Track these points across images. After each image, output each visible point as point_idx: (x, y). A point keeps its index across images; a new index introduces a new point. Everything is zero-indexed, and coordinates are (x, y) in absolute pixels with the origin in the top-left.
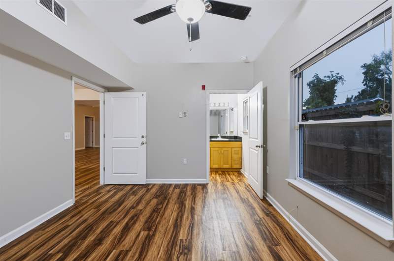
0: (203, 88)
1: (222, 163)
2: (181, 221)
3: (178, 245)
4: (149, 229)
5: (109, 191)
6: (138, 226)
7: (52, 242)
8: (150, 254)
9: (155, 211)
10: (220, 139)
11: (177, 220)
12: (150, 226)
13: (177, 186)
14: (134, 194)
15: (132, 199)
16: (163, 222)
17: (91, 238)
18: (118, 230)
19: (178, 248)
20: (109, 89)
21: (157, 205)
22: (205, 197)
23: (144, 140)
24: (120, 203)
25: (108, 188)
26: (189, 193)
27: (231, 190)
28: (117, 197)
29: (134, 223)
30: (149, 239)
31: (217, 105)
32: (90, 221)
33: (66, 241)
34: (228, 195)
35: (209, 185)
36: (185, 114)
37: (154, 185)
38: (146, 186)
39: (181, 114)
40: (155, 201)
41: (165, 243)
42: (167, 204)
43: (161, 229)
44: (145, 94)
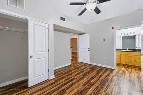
0: (113, 28)
1: (128, 62)
2: (94, 78)
3: (89, 83)
4: (84, 76)
5: (79, 64)
6: (81, 74)
7: (64, 71)
8: (81, 81)
9: (88, 72)
10: (127, 50)
11: (93, 77)
12: (84, 75)
13: (100, 67)
14: (85, 66)
15: (84, 67)
16: (89, 76)
17: (70, 73)
18: (76, 73)
19: (89, 84)
20: (80, 34)
21: (90, 71)
22: (110, 73)
23: (89, 49)
24: (80, 67)
25: (79, 63)
26: (103, 70)
27: (126, 75)
28: (80, 66)
29: (81, 73)
30: (82, 78)
31: (126, 34)
32: (72, 69)
33: (66, 72)
34: (122, 76)
35: (116, 70)
36: (104, 40)
37: (92, 65)
38: (89, 64)
39: (102, 40)
40: (90, 69)
41: (86, 81)
42: (93, 71)
43: (87, 77)
44: (89, 34)
